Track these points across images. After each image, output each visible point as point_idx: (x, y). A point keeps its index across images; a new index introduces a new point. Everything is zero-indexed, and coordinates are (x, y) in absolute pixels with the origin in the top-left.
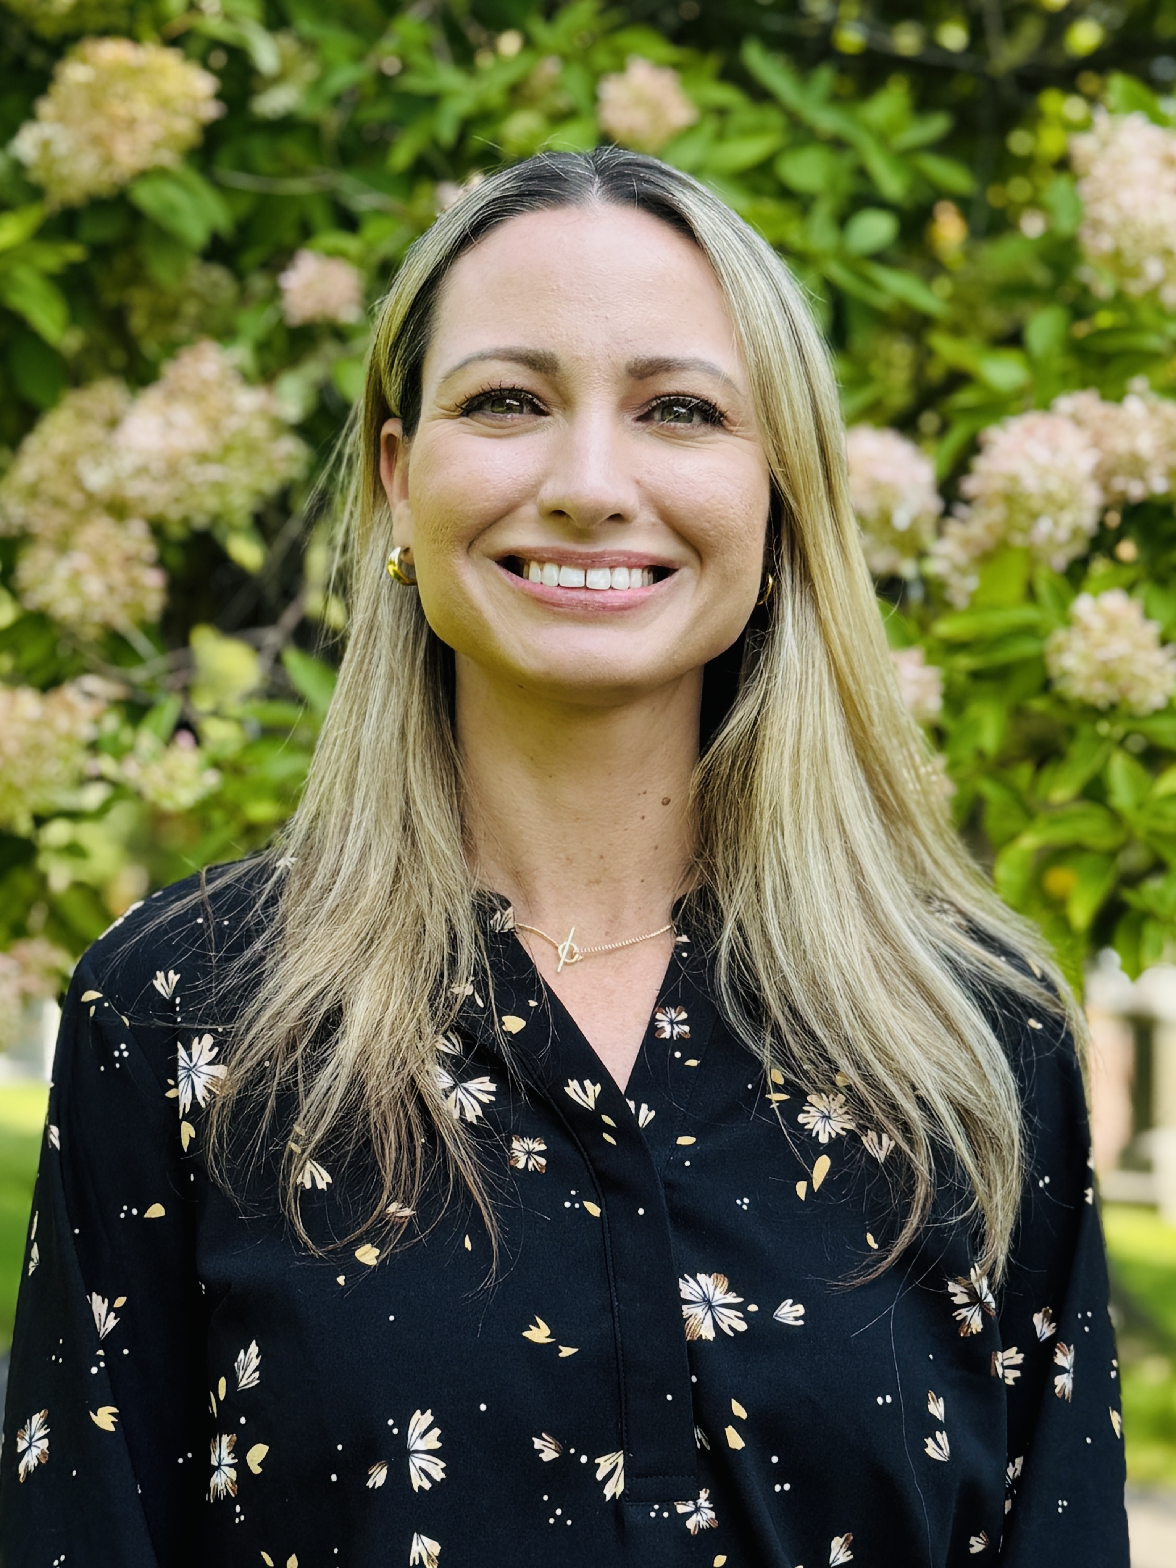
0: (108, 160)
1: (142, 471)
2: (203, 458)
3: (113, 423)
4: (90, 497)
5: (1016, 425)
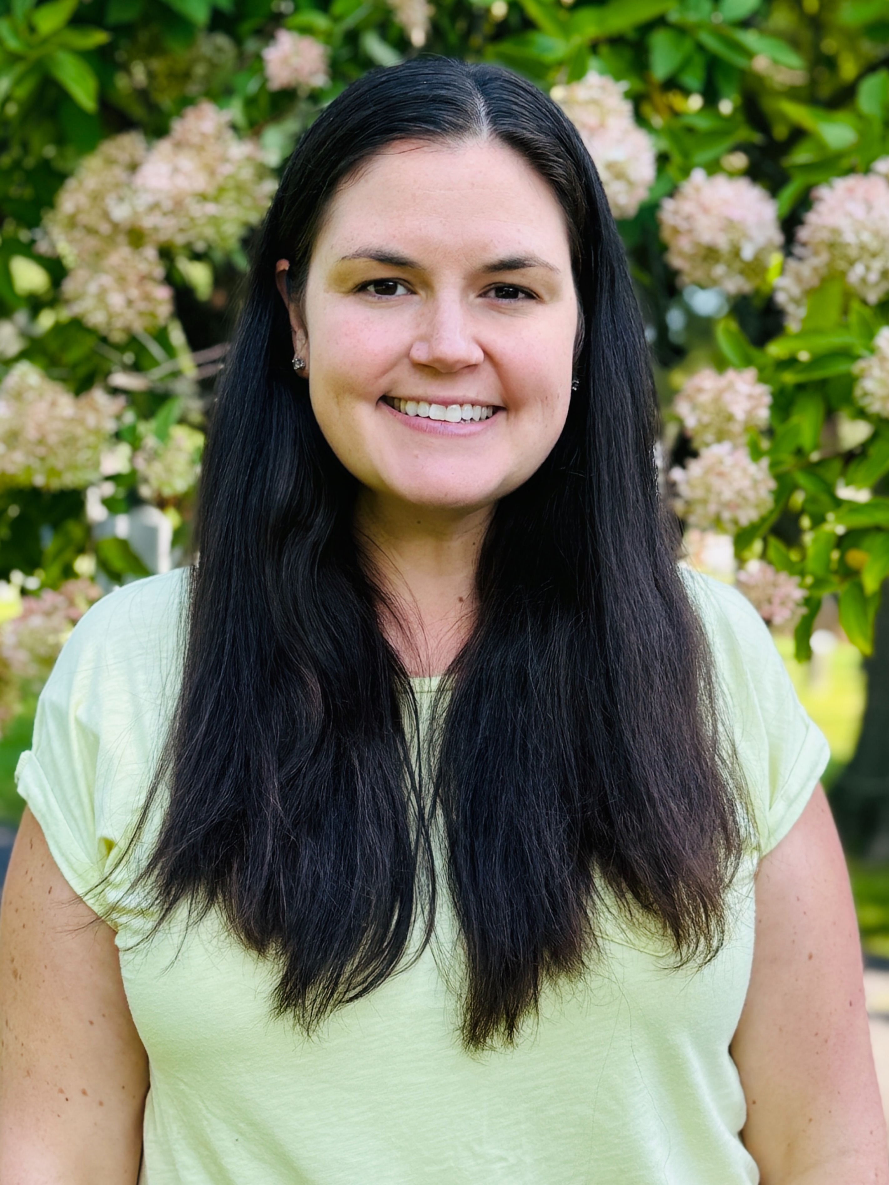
1: (155, 207)
2: (203, 197)
3: (133, 167)
4: (116, 226)
5: (841, 184)
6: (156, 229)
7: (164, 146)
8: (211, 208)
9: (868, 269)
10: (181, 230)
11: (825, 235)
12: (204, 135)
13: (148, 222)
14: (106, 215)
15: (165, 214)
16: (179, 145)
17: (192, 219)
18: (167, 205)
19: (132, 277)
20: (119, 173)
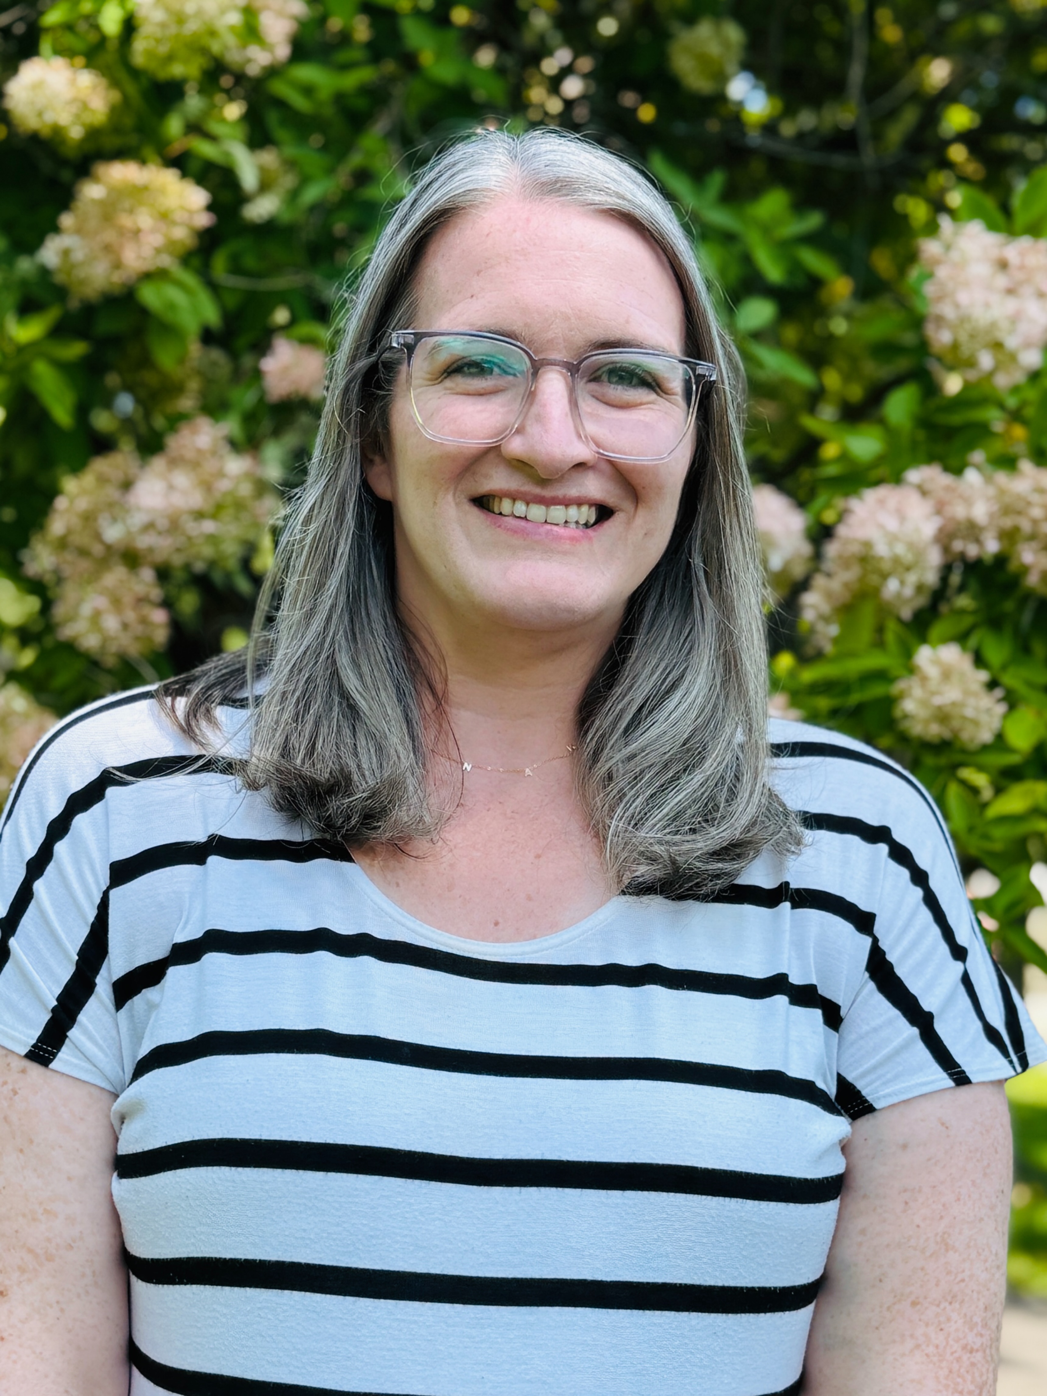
0: (118, 265)
1: (149, 527)
2: (199, 515)
3: (127, 485)
4: (109, 548)
5: (871, 496)
6: (151, 550)
7: (158, 463)
8: (209, 526)
9: (902, 583)
10: (178, 550)
11: (855, 549)
12: (199, 451)
13: (144, 542)
14: (98, 537)
15: (160, 533)
16: (174, 463)
17: (189, 538)
18: (163, 523)
19: (128, 599)
20: (112, 493)
